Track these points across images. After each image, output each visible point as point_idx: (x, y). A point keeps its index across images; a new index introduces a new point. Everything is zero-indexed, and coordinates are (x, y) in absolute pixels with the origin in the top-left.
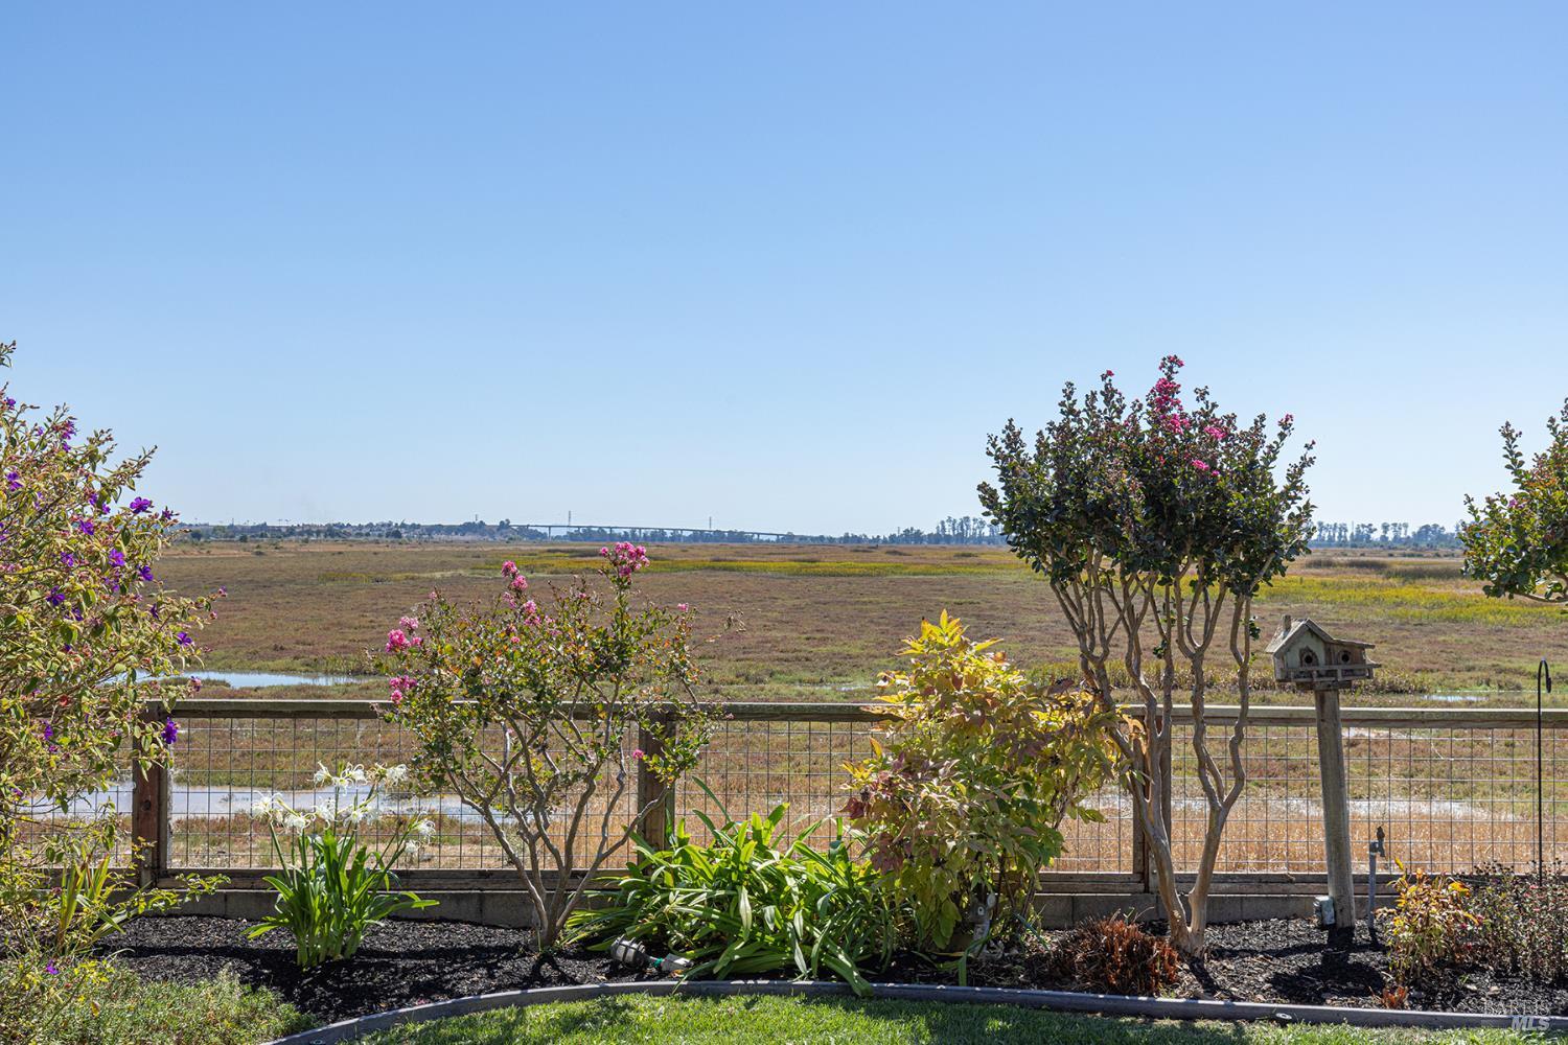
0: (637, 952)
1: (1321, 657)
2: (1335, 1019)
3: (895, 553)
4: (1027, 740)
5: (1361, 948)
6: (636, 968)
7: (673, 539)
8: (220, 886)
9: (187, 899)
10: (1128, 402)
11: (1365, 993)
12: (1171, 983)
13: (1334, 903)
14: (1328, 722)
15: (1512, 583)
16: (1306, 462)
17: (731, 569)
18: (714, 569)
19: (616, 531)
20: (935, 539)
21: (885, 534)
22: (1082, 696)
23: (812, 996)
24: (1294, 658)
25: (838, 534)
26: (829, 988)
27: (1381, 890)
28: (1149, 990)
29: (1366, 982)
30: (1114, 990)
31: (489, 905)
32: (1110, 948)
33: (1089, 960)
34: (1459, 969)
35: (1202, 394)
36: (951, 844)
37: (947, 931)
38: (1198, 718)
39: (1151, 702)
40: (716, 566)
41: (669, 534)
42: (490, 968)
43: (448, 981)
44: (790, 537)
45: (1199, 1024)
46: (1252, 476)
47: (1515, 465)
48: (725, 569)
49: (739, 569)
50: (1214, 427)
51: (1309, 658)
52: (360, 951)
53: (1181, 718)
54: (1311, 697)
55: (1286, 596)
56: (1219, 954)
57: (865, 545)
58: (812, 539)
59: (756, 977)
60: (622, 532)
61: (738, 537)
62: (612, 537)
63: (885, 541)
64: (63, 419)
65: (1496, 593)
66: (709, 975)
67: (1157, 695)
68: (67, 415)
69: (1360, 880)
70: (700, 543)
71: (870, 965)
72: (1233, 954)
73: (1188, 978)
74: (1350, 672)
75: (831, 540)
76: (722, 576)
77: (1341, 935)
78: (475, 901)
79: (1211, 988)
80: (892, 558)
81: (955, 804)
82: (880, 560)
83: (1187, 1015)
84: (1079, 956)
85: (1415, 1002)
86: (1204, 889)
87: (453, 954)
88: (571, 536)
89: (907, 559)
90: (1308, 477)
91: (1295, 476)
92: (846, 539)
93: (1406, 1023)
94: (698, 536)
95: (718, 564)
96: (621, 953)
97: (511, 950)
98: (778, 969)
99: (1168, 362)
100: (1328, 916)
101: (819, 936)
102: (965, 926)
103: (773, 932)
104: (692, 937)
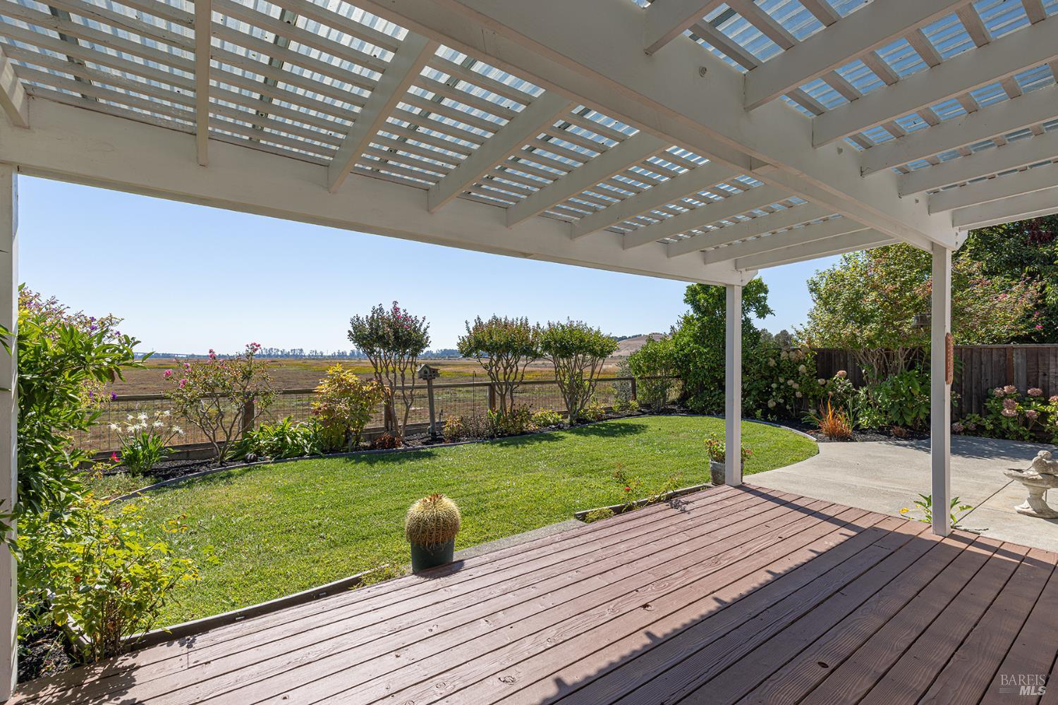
0: (254, 456)
1: (428, 372)
2: (437, 447)
4: (363, 394)
5: (439, 435)
6: (254, 459)
10: (385, 311)
12: (400, 446)
13: (431, 428)
14: (430, 388)
15: (468, 355)
16: (428, 327)
22: (375, 383)
23: (310, 459)
24: (423, 373)
27: (443, 425)
28: (395, 448)
29: (441, 441)
30: (386, 448)
31: (191, 455)
32: (385, 440)
33: (380, 443)
36: (347, 418)
37: (342, 442)
39: (391, 384)
42: (206, 466)
43: (195, 470)
45: (407, 451)
46: (416, 330)
47: (468, 329)
50: (406, 318)
51: (426, 372)
52: (154, 469)
54: (426, 381)
56: (408, 440)
59: (294, 457)
66: (279, 458)
67: (393, 381)
69: (437, 423)
71: (322, 450)
72: (412, 440)
73: (403, 445)
74: (434, 376)
77: (434, 434)
78: (186, 454)
79: (408, 445)
81: (346, 408)
83: (404, 450)
84: (377, 444)
85: (451, 442)
86: (405, 428)
87: (193, 465)
90: (428, 330)
91: (425, 330)
93: (450, 446)
95: (161, 366)
96: (249, 458)
97: (210, 463)
98: (298, 454)
99: (395, 303)
100: (431, 431)
101: (309, 446)
102: (347, 441)
103: (297, 445)
104: (271, 451)
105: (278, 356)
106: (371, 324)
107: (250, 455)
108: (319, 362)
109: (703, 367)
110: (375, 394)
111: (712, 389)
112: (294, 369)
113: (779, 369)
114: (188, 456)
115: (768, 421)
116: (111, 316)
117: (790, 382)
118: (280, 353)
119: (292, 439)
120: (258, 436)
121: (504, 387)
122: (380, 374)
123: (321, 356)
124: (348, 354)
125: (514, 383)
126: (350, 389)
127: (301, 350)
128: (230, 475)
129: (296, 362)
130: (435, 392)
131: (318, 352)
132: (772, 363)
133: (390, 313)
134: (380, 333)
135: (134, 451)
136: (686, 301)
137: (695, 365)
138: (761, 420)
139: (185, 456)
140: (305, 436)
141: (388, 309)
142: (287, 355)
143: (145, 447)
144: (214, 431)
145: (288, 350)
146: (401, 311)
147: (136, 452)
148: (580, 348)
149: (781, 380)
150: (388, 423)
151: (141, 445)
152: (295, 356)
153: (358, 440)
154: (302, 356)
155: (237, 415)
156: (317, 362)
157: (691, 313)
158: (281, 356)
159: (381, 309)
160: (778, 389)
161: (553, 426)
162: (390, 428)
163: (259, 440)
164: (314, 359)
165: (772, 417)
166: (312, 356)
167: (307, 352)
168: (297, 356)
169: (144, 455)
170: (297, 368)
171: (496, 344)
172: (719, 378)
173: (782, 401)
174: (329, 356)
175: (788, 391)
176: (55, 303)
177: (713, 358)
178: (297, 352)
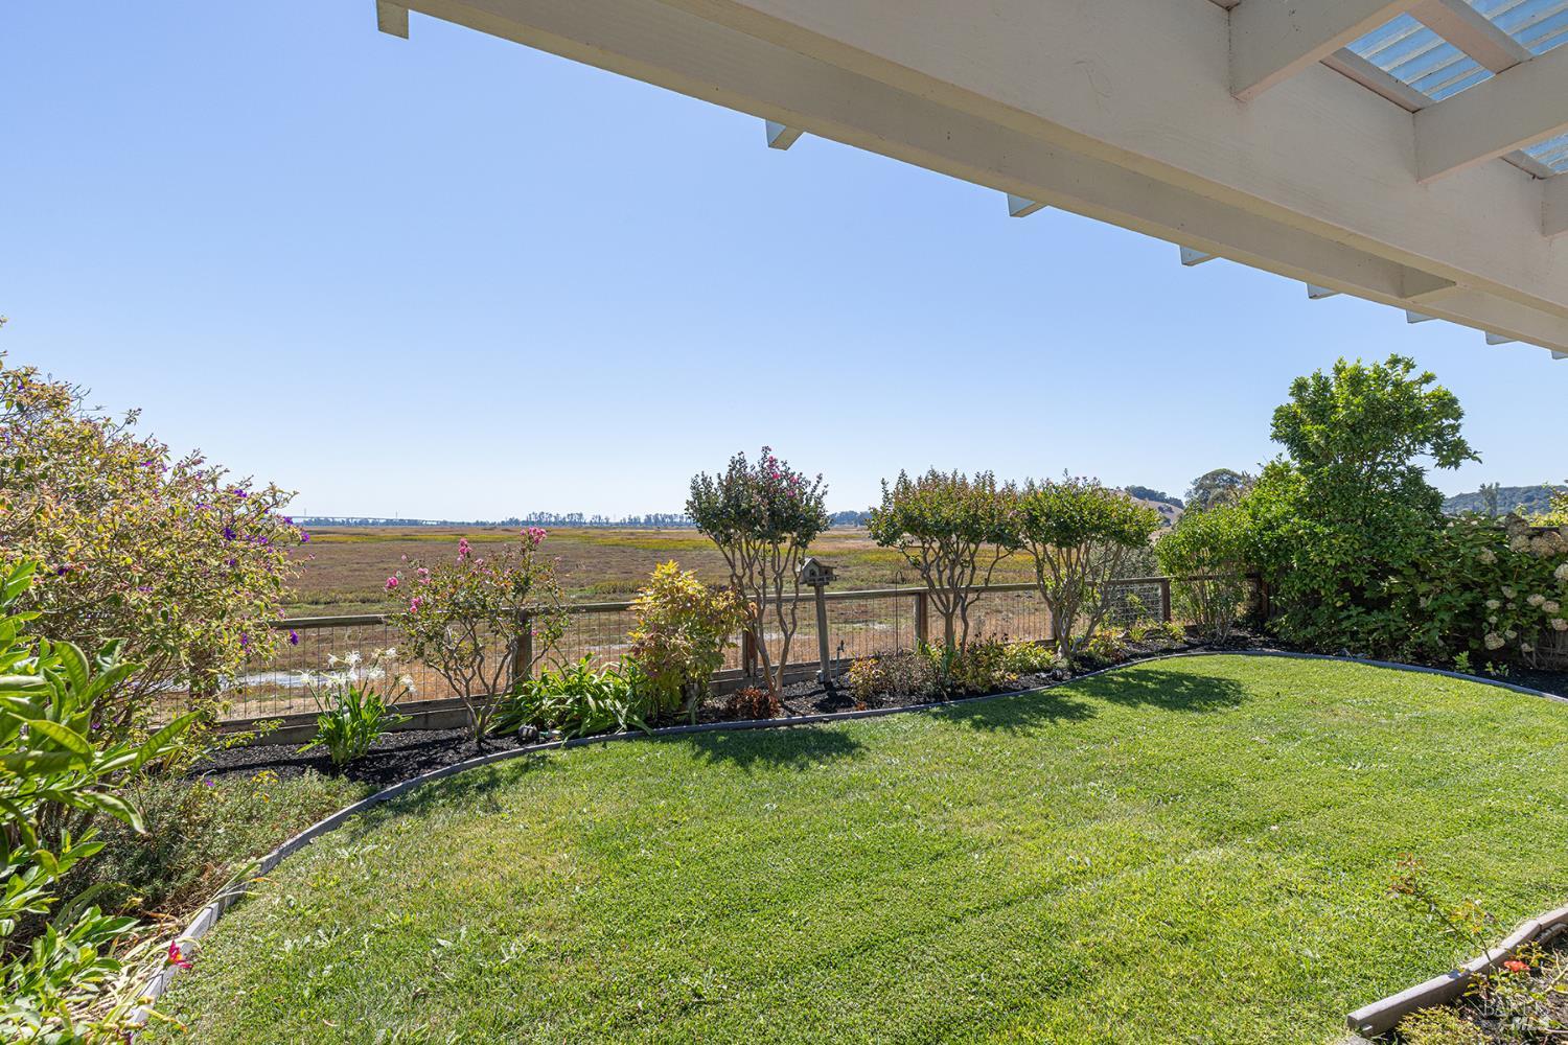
0: (534, 730)
1: (817, 572)
2: (845, 718)
3: (507, 530)
4: (711, 614)
5: (838, 690)
6: (533, 738)
7: (373, 524)
8: (280, 726)
9: (262, 736)
10: (749, 466)
11: (851, 706)
12: (776, 712)
13: (824, 672)
14: (820, 599)
15: (888, 542)
16: (824, 493)
17: (416, 540)
18: (404, 540)
19: (337, 520)
20: (526, 523)
21: (499, 521)
22: (731, 594)
23: (628, 739)
24: (808, 574)
25: (473, 521)
26: (634, 733)
27: (845, 665)
28: (770, 716)
29: (848, 703)
30: (756, 718)
31: (431, 720)
32: (750, 699)
33: (742, 706)
34: (877, 693)
35: (785, 464)
36: (688, 662)
37: (677, 702)
38: (779, 601)
39: (758, 594)
40: (405, 538)
41: (370, 521)
42: (454, 749)
43: (436, 758)
44: (445, 523)
45: (796, 727)
46: (804, 499)
47: (886, 494)
48: (411, 540)
49: (420, 540)
50: (787, 477)
51: (814, 572)
52: (370, 752)
53: (771, 601)
54: (814, 589)
55: (701, 548)
56: (788, 698)
57: (488, 527)
58: (458, 523)
59: (600, 733)
60: (340, 520)
61: (414, 523)
62: (334, 523)
63: (499, 524)
64: (197, 458)
65: (882, 545)
66: (576, 736)
67: (761, 591)
68: (200, 455)
69: (833, 662)
70: (391, 526)
71: (647, 720)
72: (793, 698)
73: (782, 710)
74: (828, 578)
75: (469, 524)
76: (410, 544)
77: (830, 687)
79: (794, 713)
80: (507, 533)
81: (685, 643)
82: (499, 534)
83: (789, 724)
84: (738, 706)
85: (868, 707)
86: (782, 672)
87: (434, 744)
88: (307, 523)
89: (515, 534)
91: (820, 498)
92: (477, 523)
93: (869, 715)
94: (389, 522)
95: (406, 537)
96: (524, 733)
97: (460, 739)
98: (606, 729)
99: (766, 449)
100: (822, 678)
101: (624, 712)
102: (684, 699)
103: (605, 711)
104: (561, 720)
105: (550, 523)
106: (728, 490)
107: (527, 728)
108: (606, 533)
109: (1323, 563)
110: (732, 616)
111: (1338, 604)
112: (571, 542)
113: (1505, 569)
114: (426, 722)
115: (1488, 675)
116: (273, 488)
117: (1535, 600)
118: (553, 519)
119: (595, 698)
120: (540, 690)
121: (952, 597)
122: (740, 579)
123: (607, 523)
124: (642, 521)
125: (968, 590)
126: (690, 608)
127: (581, 515)
128: (494, 782)
129: (575, 532)
130: (827, 607)
131: (603, 518)
132: (1488, 557)
133: (758, 469)
134: (744, 505)
135: (337, 722)
136: (1275, 437)
137: (1304, 557)
138: (1467, 673)
139: (421, 722)
140: (619, 695)
141: (753, 461)
142: (563, 523)
143: (356, 714)
144: (467, 682)
145: (563, 515)
146: (779, 464)
147: (340, 725)
148: (1097, 528)
149: (1509, 593)
150: (748, 663)
151: (350, 710)
152: (573, 524)
153: (702, 695)
154: (581, 523)
155: (506, 657)
156: (602, 532)
157: (1286, 457)
158: (555, 524)
159: (742, 462)
160: (1502, 610)
161: (1044, 675)
162: (752, 672)
163: (542, 698)
164: (597, 528)
165: (1495, 668)
166: (595, 523)
167: (587, 518)
168: (575, 523)
169: (353, 730)
170: (576, 540)
171: (948, 524)
172: (1357, 584)
173: (1512, 635)
174: (617, 524)
175: (1525, 615)
176: (200, 462)
177: (1346, 546)
178: (576, 518)
